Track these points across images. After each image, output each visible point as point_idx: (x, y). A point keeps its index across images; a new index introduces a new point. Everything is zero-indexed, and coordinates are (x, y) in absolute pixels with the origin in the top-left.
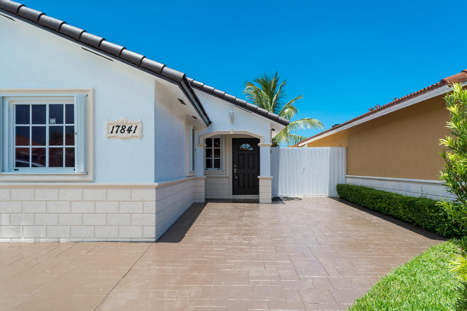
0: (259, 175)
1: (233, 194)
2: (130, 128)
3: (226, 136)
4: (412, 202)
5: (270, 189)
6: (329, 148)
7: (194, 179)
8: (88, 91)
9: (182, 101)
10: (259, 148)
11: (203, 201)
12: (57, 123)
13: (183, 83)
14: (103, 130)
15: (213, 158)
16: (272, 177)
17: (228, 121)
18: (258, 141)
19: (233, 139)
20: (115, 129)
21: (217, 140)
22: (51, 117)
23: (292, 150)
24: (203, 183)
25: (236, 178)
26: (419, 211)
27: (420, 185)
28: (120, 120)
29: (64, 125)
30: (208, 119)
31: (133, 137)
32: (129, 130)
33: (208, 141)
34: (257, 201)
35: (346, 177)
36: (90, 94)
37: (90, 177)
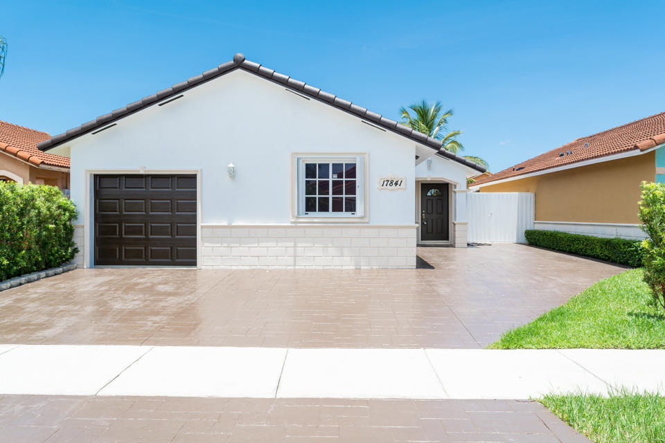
1: (423, 240)
2: (397, 182)
4: (609, 241)
5: (465, 234)
6: (517, 193)
8: (365, 154)
12: (338, 177)
14: (375, 183)
19: (422, 184)
20: (386, 183)
22: (333, 173)
25: (425, 223)
26: (614, 248)
27: (615, 228)
28: (390, 176)
29: (344, 179)
31: (399, 189)
32: (396, 184)
35: (535, 223)
36: (367, 156)
37: (365, 220)
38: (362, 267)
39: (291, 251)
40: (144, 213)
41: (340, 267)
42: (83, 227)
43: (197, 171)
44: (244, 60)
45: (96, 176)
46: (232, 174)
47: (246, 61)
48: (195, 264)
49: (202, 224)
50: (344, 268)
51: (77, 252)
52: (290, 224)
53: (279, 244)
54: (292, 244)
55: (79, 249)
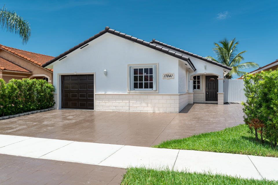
0: (218, 92)
1: (206, 101)
3: (203, 75)
5: (223, 98)
7: (189, 94)
8: (157, 64)
9: (186, 64)
10: (218, 80)
11: (193, 103)
12: (147, 74)
13: (188, 60)
14: (161, 76)
15: (197, 85)
16: (224, 93)
17: (204, 68)
18: (218, 77)
19: (206, 76)
20: (165, 76)
21: (199, 77)
22: (145, 72)
23: (237, 81)
24: (192, 95)
25: (207, 93)
28: (167, 73)
29: (149, 75)
30: (195, 68)
31: (171, 78)
32: (170, 76)
33: (195, 77)
34: (217, 104)
36: (157, 65)
37: (157, 92)
38: (156, 112)
39: (128, 104)
40: (77, 89)
41: (147, 112)
42: (57, 94)
43: (94, 73)
44: (109, 28)
45: (62, 76)
46: (106, 74)
47: (109, 29)
48: (93, 109)
49: (96, 93)
50: (148, 112)
51: (55, 103)
52: (127, 94)
53: (123, 102)
54: (128, 102)
55: (56, 102)
